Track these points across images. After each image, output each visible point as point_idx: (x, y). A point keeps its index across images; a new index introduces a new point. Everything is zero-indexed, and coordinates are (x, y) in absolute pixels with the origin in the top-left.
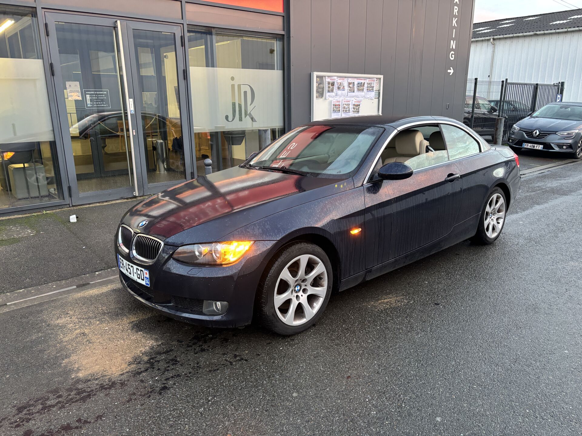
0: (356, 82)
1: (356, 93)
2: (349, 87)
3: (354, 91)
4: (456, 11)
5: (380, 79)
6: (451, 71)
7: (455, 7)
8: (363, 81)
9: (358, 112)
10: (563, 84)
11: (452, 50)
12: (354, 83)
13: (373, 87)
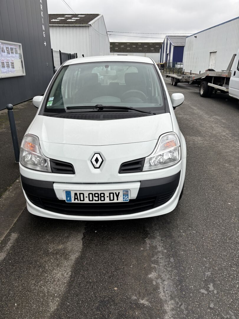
0: (9, 47)
1: (11, 55)
2: (7, 51)
3: (9, 53)
4: (41, 7)
5: (20, 46)
6: (45, 44)
7: (41, 5)
8: (12, 47)
9: (14, 67)
10: (76, 54)
11: (44, 31)
12: (8, 48)
13: (17, 51)
